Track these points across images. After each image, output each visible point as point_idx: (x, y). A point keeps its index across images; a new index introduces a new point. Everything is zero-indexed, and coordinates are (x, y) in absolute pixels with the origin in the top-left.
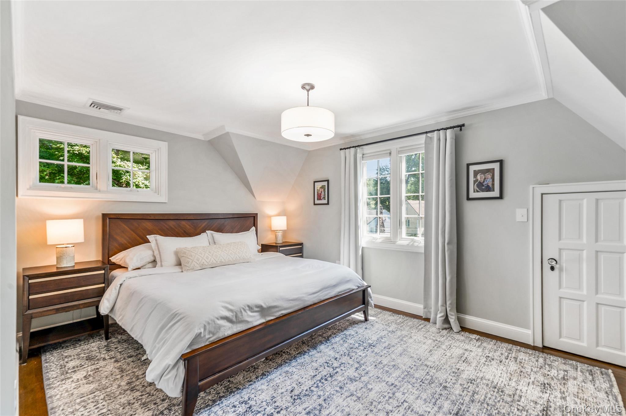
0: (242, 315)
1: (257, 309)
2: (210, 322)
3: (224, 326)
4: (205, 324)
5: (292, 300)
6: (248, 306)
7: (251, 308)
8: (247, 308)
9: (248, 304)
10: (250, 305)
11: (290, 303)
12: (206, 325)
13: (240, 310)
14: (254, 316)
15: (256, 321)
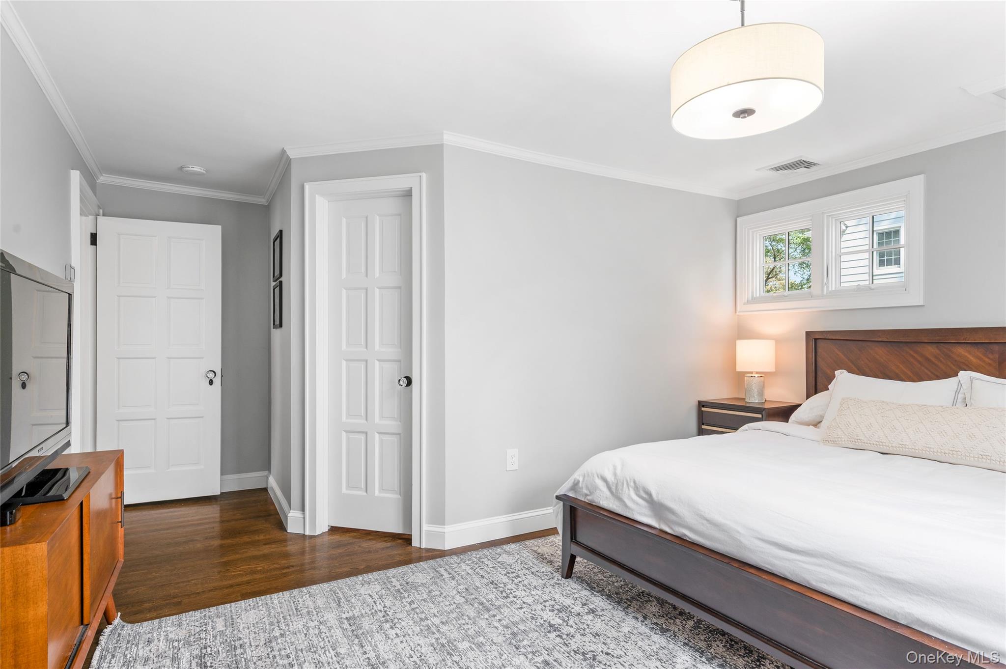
0: (622, 490)
1: (644, 496)
2: (590, 474)
3: (601, 490)
4: (585, 472)
5: (707, 520)
6: (635, 482)
7: (637, 488)
8: (632, 484)
9: (636, 479)
10: (637, 482)
11: (703, 524)
12: (586, 475)
13: (623, 481)
14: (637, 504)
15: (639, 513)
